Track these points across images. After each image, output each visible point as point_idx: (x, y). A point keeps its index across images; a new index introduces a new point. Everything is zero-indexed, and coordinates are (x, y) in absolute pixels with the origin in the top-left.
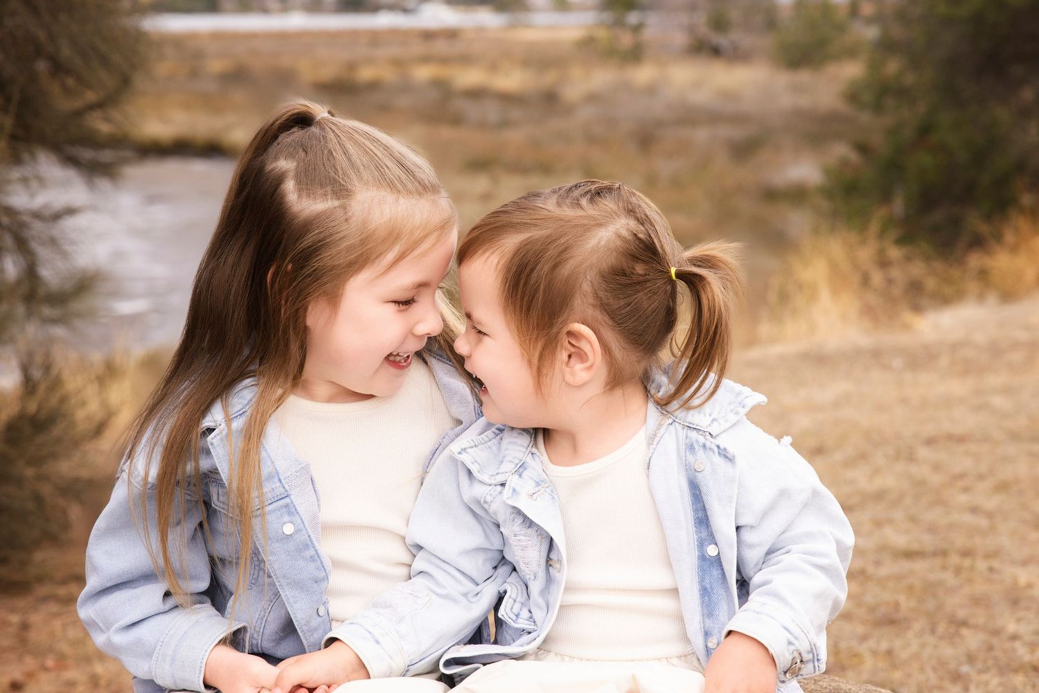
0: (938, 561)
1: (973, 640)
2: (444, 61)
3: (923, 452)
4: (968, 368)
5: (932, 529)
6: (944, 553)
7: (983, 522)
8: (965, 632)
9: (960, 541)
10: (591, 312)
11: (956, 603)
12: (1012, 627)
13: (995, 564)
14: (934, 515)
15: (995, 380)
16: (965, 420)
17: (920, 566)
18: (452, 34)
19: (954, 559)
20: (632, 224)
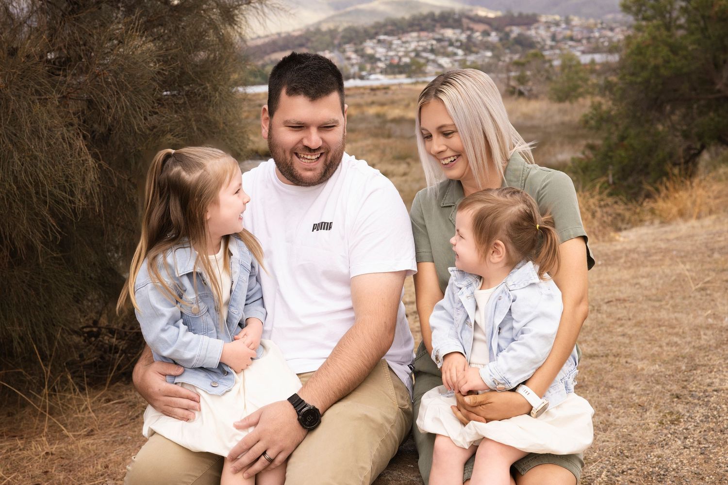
0: (604, 359)
1: (614, 394)
2: (382, 104)
3: (605, 307)
4: (633, 264)
5: (603, 345)
6: (607, 356)
7: (627, 341)
8: (611, 390)
9: (615, 350)
10: (505, 237)
11: (609, 378)
12: (632, 388)
13: (629, 360)
14: (606, 338)
15: (643, 271)
16: (627, 291)
17: (596, 361)
18: (386, 88)
19: (611, 358)
20: (525, 207)
